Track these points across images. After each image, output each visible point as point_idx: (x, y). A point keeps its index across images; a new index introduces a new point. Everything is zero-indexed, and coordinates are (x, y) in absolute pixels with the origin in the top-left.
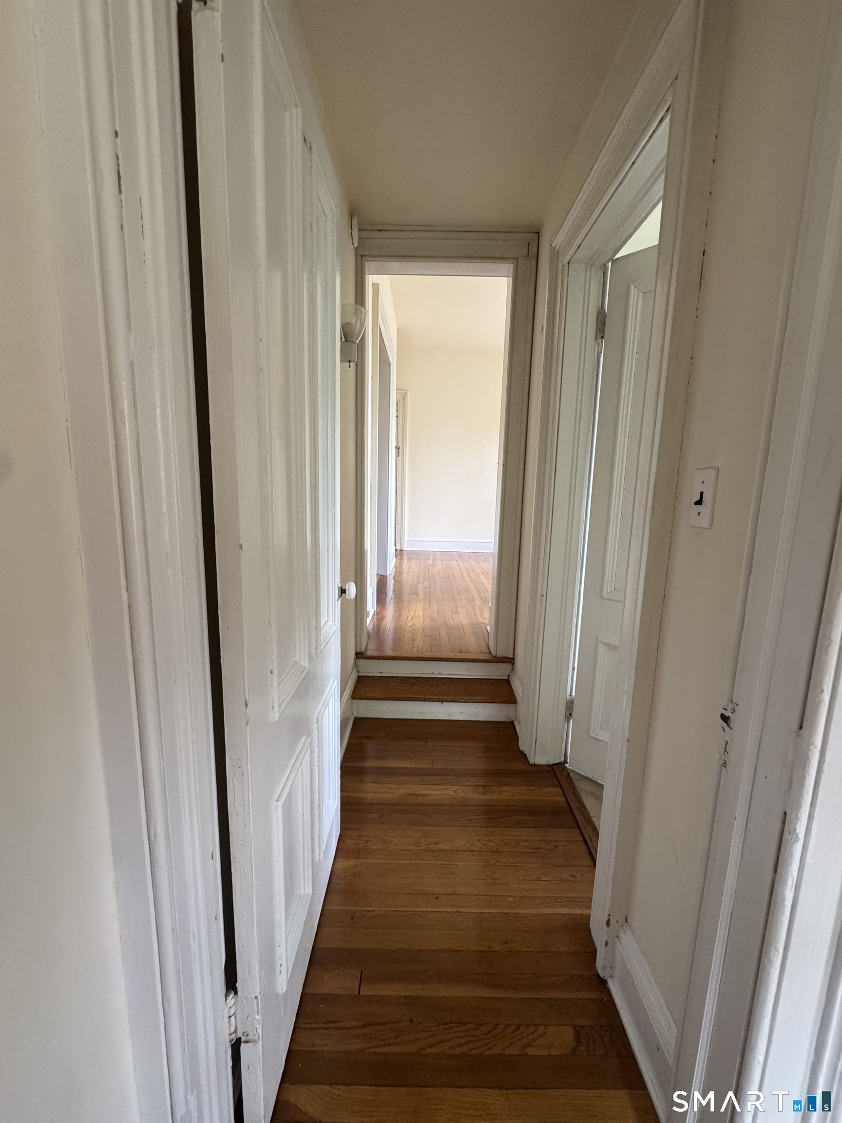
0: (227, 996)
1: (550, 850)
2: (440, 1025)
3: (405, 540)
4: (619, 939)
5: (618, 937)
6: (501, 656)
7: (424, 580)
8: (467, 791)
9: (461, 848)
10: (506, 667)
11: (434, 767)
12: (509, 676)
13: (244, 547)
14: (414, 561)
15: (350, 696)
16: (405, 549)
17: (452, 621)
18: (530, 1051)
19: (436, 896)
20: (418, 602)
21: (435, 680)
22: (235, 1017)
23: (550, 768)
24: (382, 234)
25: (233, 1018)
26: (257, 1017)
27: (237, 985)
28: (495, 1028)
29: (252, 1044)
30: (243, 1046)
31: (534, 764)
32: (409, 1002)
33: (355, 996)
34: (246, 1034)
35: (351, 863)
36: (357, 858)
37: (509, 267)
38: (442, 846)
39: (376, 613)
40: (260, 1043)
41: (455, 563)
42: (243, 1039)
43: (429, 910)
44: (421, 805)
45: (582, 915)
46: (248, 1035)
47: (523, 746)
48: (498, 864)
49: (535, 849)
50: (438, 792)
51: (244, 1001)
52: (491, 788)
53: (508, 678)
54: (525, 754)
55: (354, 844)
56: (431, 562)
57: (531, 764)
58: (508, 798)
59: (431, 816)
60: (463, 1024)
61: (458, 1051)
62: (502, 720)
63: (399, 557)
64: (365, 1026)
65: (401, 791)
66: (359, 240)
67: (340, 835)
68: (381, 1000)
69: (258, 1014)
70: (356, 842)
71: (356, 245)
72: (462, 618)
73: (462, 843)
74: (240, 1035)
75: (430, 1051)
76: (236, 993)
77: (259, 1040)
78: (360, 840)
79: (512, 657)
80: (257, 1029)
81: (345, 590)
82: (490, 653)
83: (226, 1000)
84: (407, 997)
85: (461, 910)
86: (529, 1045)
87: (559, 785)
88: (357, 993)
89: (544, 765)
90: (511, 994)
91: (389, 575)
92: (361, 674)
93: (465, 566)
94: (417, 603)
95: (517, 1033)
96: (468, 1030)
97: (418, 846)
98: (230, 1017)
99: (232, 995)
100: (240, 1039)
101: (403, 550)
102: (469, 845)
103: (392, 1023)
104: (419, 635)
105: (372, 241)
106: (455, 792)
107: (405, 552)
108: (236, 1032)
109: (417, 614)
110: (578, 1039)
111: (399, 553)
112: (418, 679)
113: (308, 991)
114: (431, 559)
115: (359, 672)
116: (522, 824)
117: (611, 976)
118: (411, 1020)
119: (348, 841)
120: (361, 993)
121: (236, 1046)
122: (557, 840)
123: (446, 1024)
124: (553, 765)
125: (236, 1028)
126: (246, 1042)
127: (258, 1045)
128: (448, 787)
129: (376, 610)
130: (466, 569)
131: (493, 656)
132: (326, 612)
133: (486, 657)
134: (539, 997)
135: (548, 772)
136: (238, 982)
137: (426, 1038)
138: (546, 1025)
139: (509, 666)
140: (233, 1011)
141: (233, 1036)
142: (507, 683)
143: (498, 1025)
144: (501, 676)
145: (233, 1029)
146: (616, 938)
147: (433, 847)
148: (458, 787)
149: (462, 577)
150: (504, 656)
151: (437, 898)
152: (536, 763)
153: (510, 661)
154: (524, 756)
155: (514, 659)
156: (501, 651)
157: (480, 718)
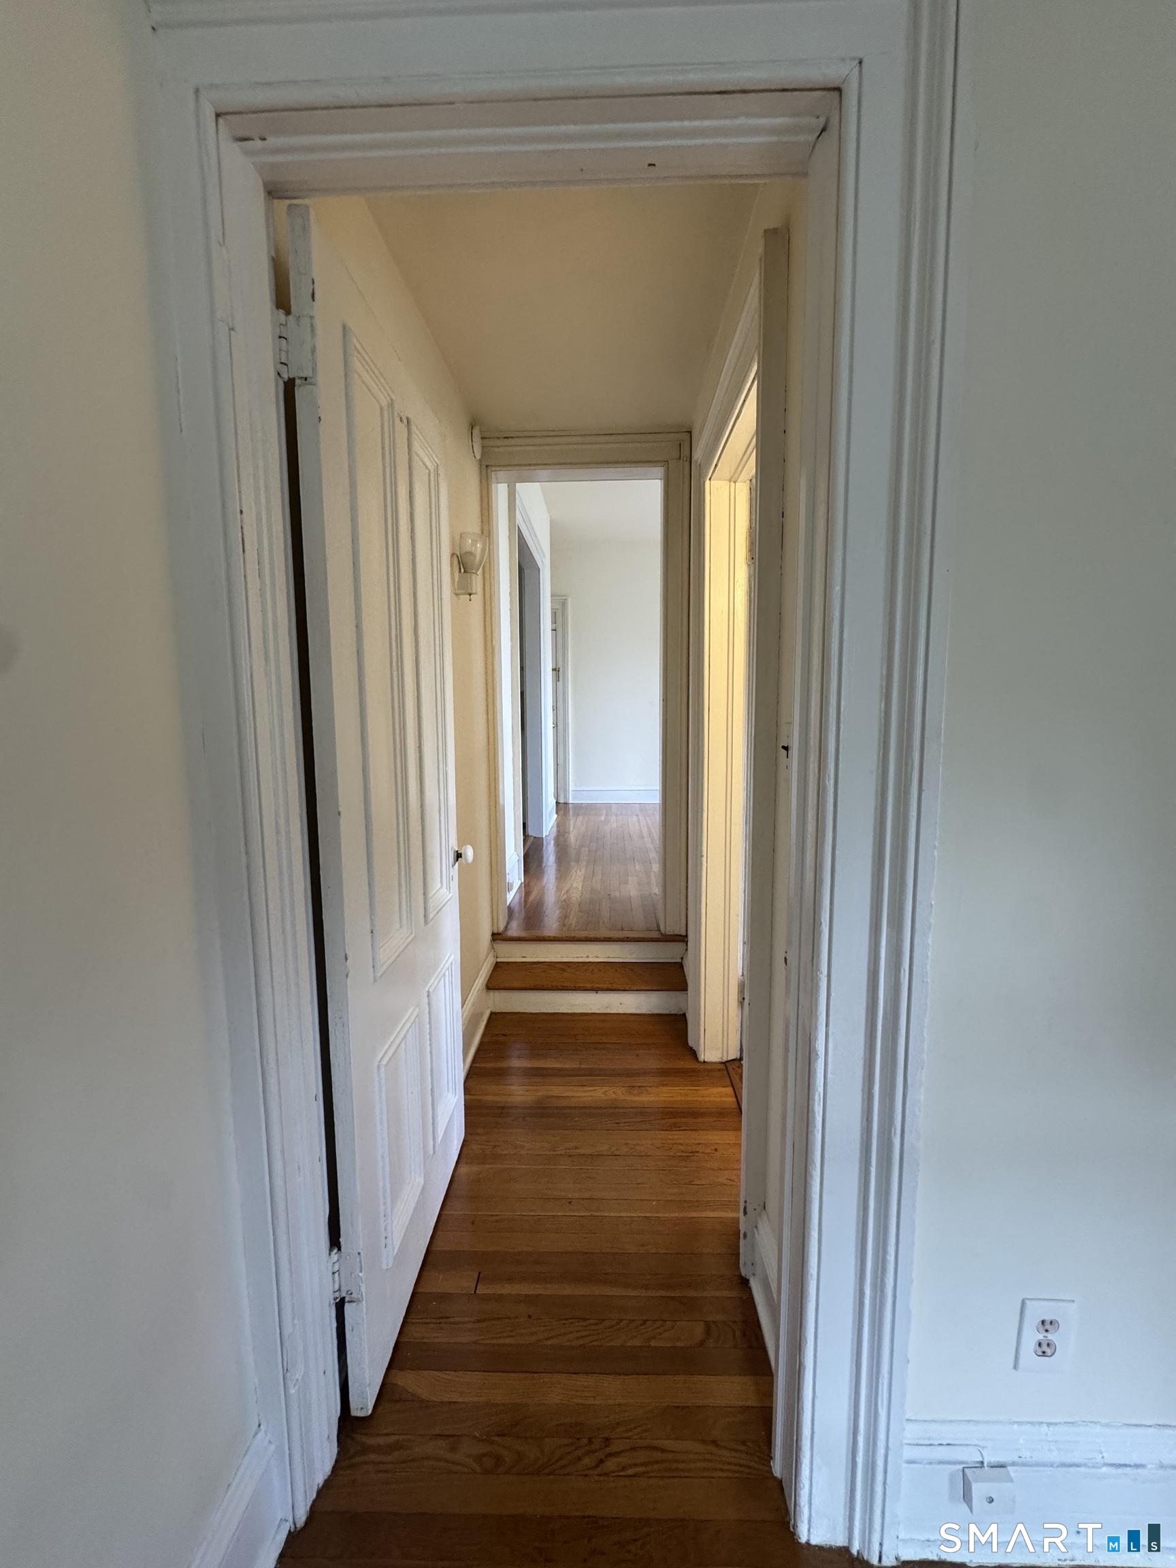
0: (331, 1250)
1: (708, 1154)
2: (561, 1319)
3: (571, 789)
4: (757, 1229)
5: (756, 1227)
6: (672, 933)
7: (591, 842)
8: (619, 1092)
9: (605, 1153)
10: (679, 947)
11: (583, 1066)
12: (682, 958)
13: (342, 814)
14: (580, 818)
15: (484, 985)
16: (570, 802)
17: (617, 893)
18: (653, 1343)
19: (570, 1201)
20: (578, 871)
21: (590, 964)
22: (339, 1274)
23: (722, 1067)
24: (506, 442)
25: (337, 1275)
26: (361, 1275)
27: (341, 1240)
28: (618, 1323)
29: (355, 1304)
30: (347, 1306)
31: (704, 1062)
32: (530, 1300)
33: (471, 1294)
34: (349, 1293)
35: (475, 1168)
36: (483, 1163)
37: (659, 471)
38: (581, 1151)
39: (523, 885)
40: (364, 1302)
41: (635, 818)
42: (347, 1300)
43: (559, 1214)
44: (566, 1108)
45: (733, 1218)
46: (351, 1294)
47: (691, 1043)
48: (644, 1168)
49: (690, 1153)
50: (583, 1094)
51: (348, 1257)
52: (649, 1089)
53: (680, 961)
54: (694, 1050)
55: (482, 1149)
56: (603, 818)
57: (700, 1062)
58: (668, 1099)
59: (573, 1119)
60: (585, 1319)
61: (576, 1343)
62: (673, 1012)
63: (561, 812)
64: (479, 1321)
65: (540, 1094)
66: (482, 450)
67: (464, 1141)
68: (499, 1298)
69: (361, 1272)
70: (482, 1147)
71: (478, 457)
72: (632, 890)
73: (606, 1147)
74: (344, 1294)
75: (549, 1342)
76: (339, 1249)
77: (363, 1300)
78: (487, 1145)
79: (684, 934)
80: (360, 1286)
81: (461, 854)
82: (659, 930)
83: (330, 1254)
84: (527, 1296)
85: (596, 1214)
86: (654, 1338)
87: (730, 1083)
88: (473, 1292)
89: (716, 1063)
90: (643, 1293)
91: (546, 836)
92: (499, 960)
93: (647, 822)
94: (576, 871)
95: (643, 1327)
96: (590, 1325)
97: (555, 1151)
98: (333, 1273)
99: (335, 1251)
100: (344, 1298)
101: (569, 804)
102: (614, 1149)
103: (509, 1318)
104: (573, 910)
105: (497, 450)
106: (604, 1093)
107: (570, 805)
108: (339, 1290)
109: (574, 885)
110: (708, 1332)
111: (561, 807)
112: (569, 964)
113: (420, 1290)
114: (604, 813)
115: (497, 957)
116: (680, 1127)
117: (754, 1275)
118: (530, 1317)
119: (474, 1147)
120: (477, 1292)
121: (340, 1306)
122: (718, 1144)
123: (566, 1319)
124: (727, 1062)
125: (340, 1286)
126: (350, 1302)
127: (361, 1305)
128: (596, 1088)
129: (523, 881)
130: (648, 826)
131: (662, 934)
132: (439, 879)
133: (655, 935)
134: (673, 1295)
135: (719, 1070)
136: (341, 1237)
137: (543, 1331)
138: (674, 1321)
139: (681, 946)
140: (336, 1268)
141: (337, 1294)
142: (680, 966)
143: (622, 1320)
144: (673, 958)
145: (337, 1287)
146: (755, 1229)
147: (572, 1152)
148: (607, 1089)
149: (642, 837)
150: (676, 933)
151: (570, 1203)
152: (706, 1060)
153: (683, 939)
154: (693, 1054)
155: (687, 936)
156: (670, 928)
157: (644, 1010)
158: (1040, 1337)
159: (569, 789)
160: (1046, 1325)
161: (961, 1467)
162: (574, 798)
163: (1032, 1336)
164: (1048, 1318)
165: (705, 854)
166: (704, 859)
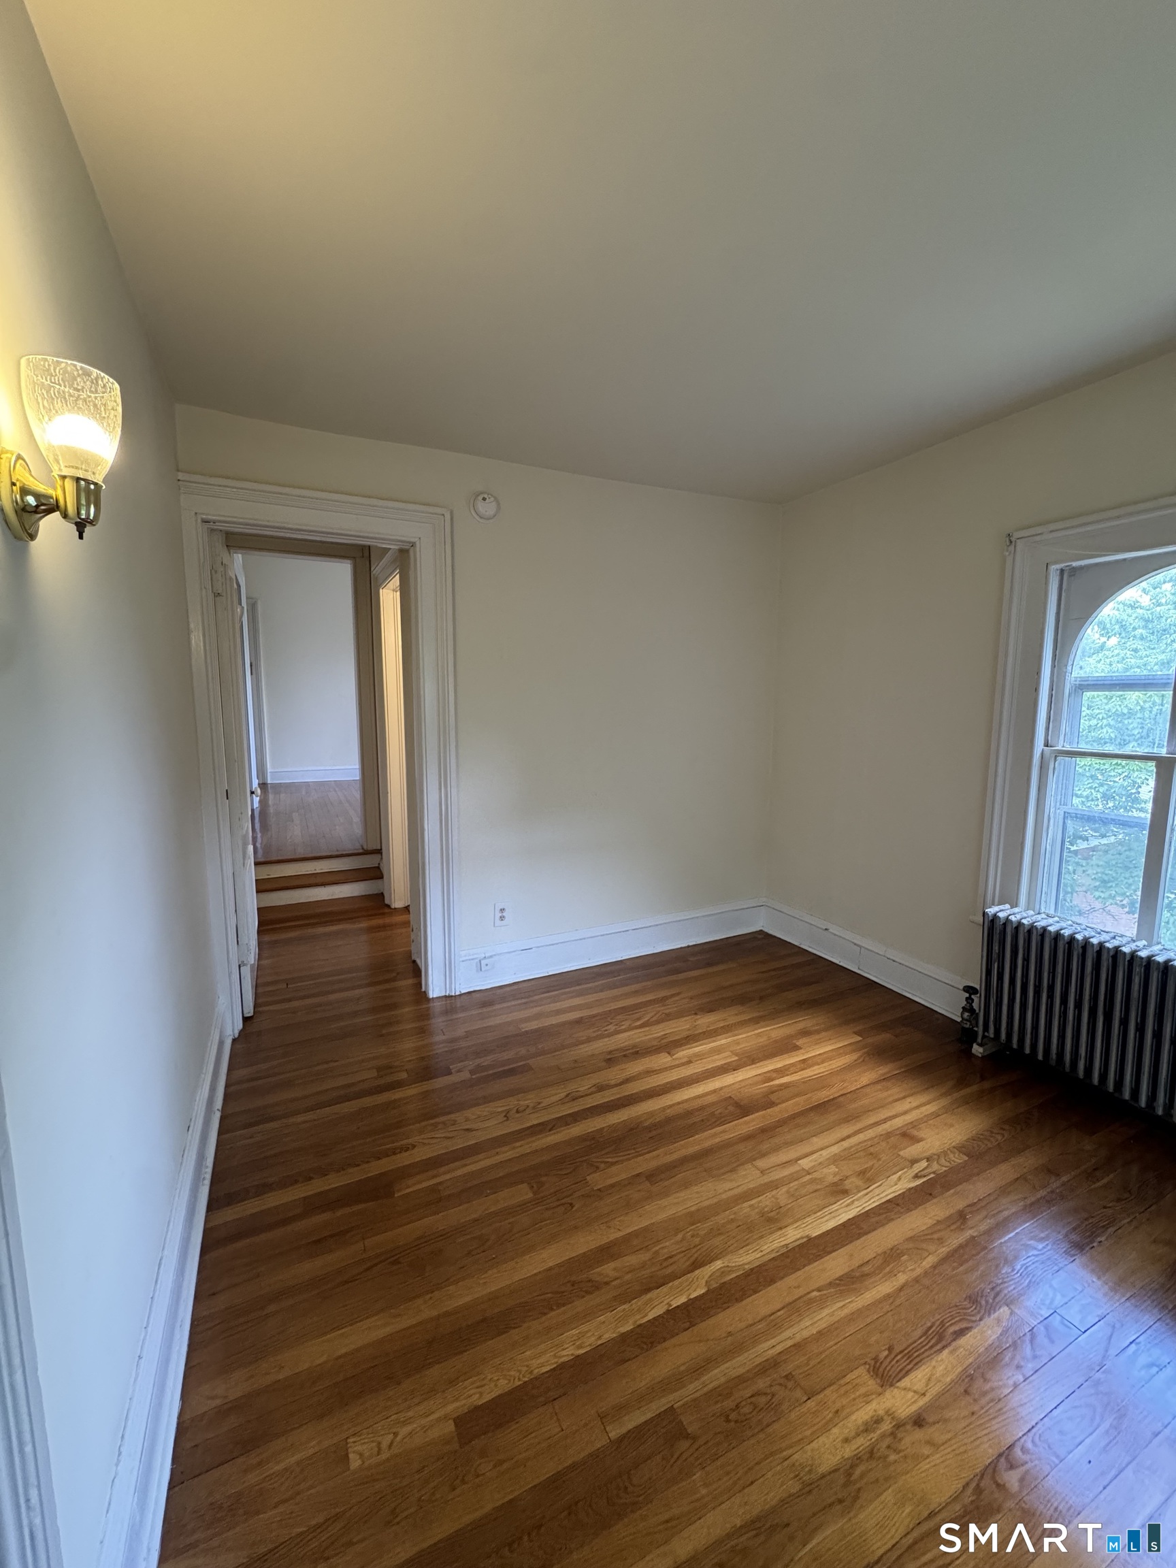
3: (269, 771)
6: (372, 850)
10: (377, 857)
12: (379, 864)
14: (283, 794)
16: (268, 782)
21: (317, 874)
23: (405, 908)
30: (242, 968)
31: (393, 909)
42: (241, 965)
47: (387, 902)
56: (304, 793)
57: (391, 909)
62: (375, 890)
79: (379, 848)
82: (363, 848)
89: (401, 906)
101: (271, 783)
107: (269, 785)
114: (304, 789)
126: (243, 965)
131: (365, 851)
133: (361, 851)
139: (379, 856)
142: (378, 867)
144: (373, 863)
150: (376, 849)
152: (395, 907)
153: (379, 852)
154: (388, 906)
155: (381, 849)
156: (371, 847)
157: (356, 894)
158: (501, 915)
159: (267, 771)
160: (502, 910)
161: (478, 960)
162: (272, 779)
163: (498, 915)
164: (502, 908)
165: (389, 791)
166: (389, 794)
